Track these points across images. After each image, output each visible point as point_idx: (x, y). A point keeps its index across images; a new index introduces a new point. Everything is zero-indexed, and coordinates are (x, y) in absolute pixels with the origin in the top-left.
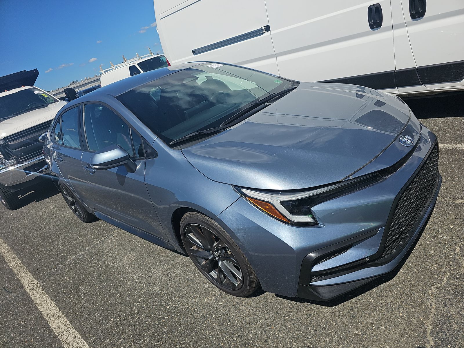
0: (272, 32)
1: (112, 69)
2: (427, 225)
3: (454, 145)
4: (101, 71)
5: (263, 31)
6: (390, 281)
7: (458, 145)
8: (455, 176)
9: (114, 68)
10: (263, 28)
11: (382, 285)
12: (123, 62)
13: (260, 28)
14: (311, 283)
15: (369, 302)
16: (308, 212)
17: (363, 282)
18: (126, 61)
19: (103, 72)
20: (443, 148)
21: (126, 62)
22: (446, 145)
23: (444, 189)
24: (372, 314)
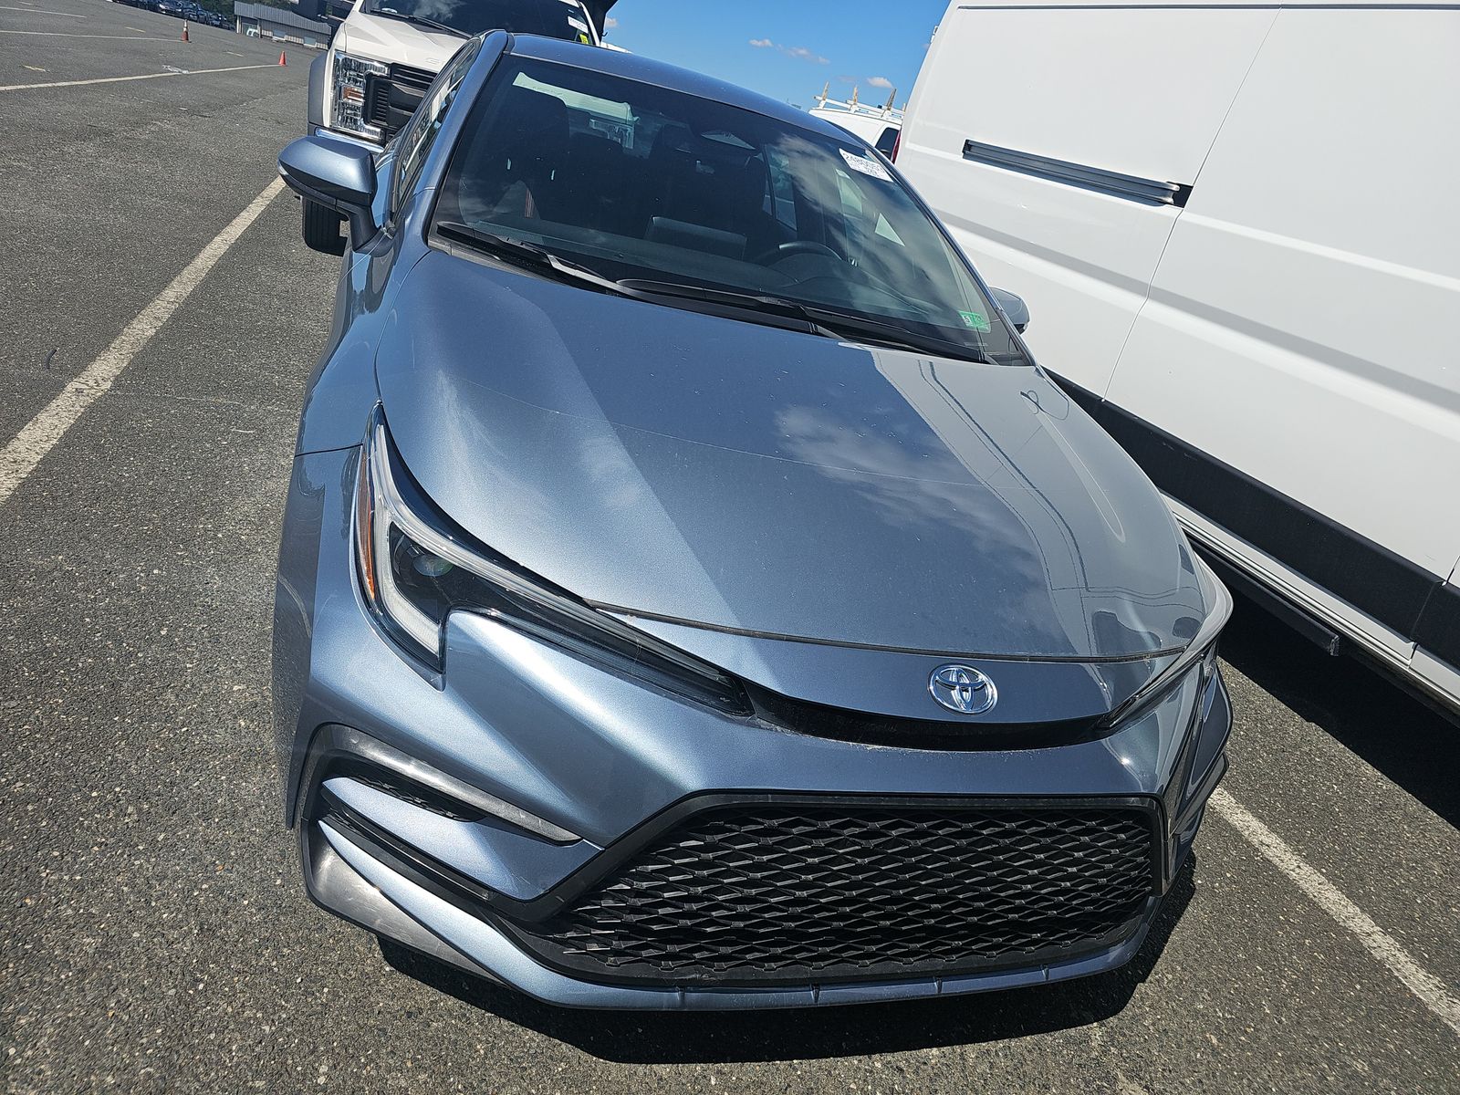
0: (1186, 214)
1: (846, 109)
2: (935, 1049)
3: (1403, 959)
4: (821, 98)
5: (1165, 196)
6: (594, 1058)
7: (1413, 968)
8: (1249, 1026)
9: (855, 108)
10: (1175, 188)
11: (564, 1046)
12: (880, 107)
13: (1164, 182)
14: (320, 822)
15: (470, 1045)
16: (438, 614)
17: (447, 954)
18: (892, 109)
19: (823, 103)
20: (1353, 935)
21: (889, 109)
22: (1378, 937)
23: (1153, 1024)
24: (423, 1077)
